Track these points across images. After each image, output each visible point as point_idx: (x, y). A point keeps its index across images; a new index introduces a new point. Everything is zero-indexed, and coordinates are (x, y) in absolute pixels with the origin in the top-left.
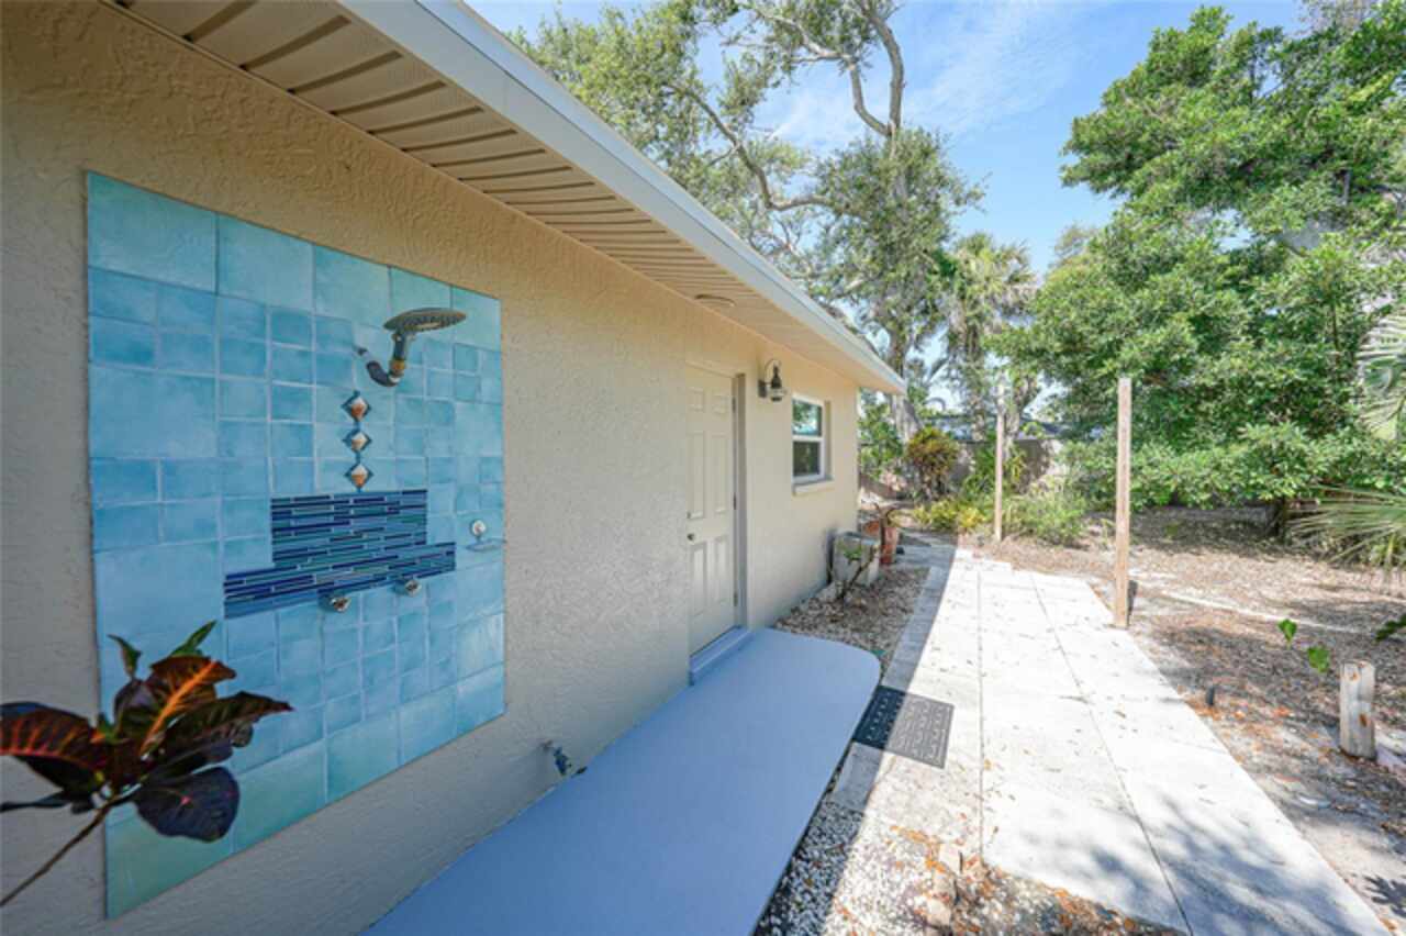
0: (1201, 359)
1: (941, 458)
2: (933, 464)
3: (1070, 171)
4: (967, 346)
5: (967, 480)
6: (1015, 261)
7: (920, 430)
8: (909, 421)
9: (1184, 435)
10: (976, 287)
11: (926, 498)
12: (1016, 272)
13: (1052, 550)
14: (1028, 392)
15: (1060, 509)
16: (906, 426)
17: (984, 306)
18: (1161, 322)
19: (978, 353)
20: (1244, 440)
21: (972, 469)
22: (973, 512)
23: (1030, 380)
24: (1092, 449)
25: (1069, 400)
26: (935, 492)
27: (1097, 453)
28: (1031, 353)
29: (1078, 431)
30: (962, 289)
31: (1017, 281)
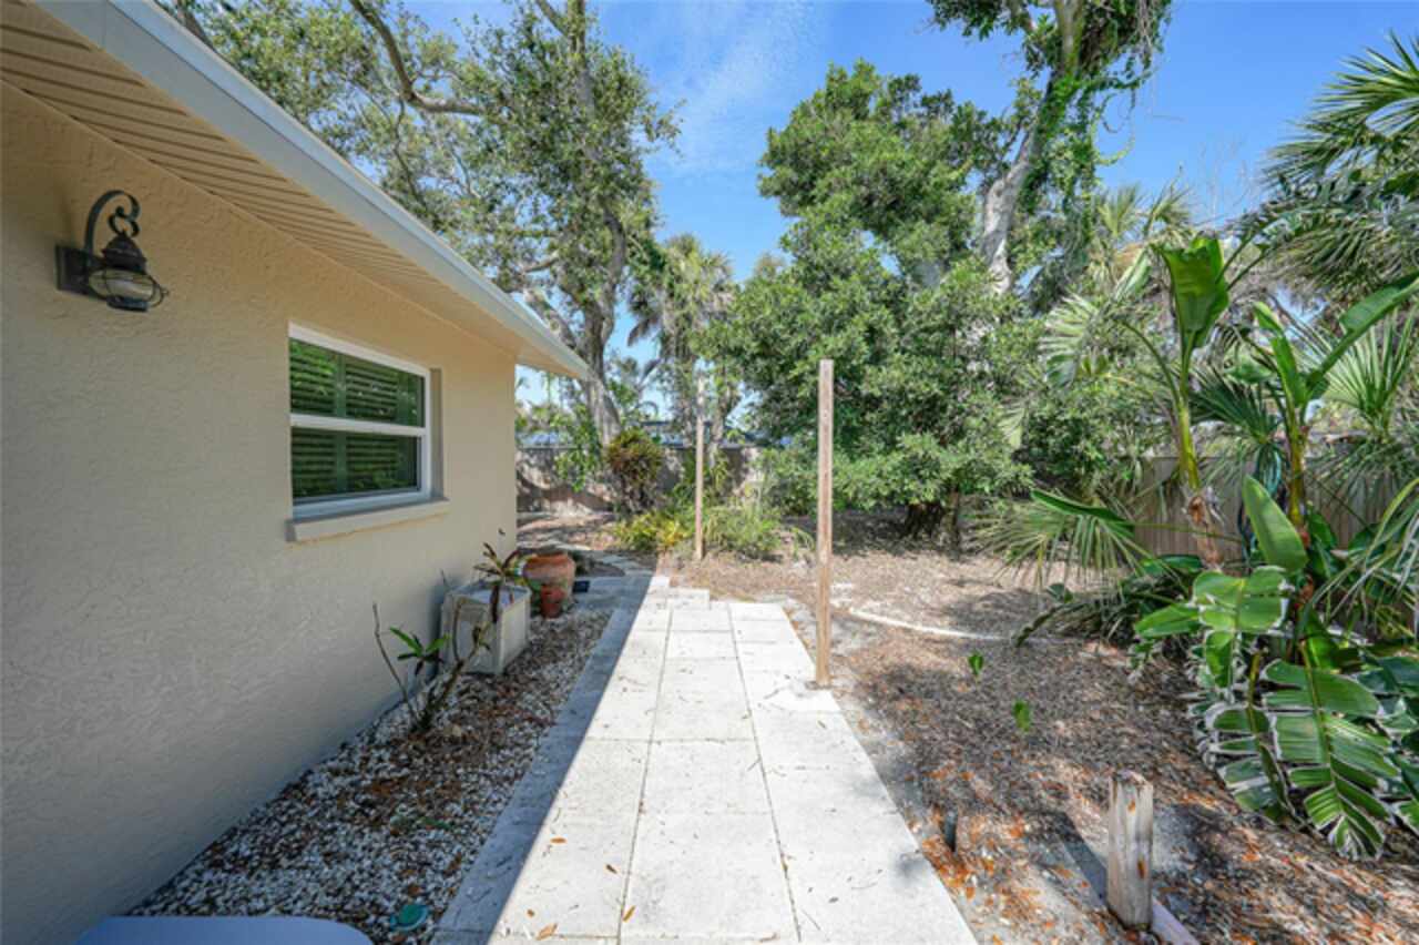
0: (869, 370)
1: (644, 466)
2: (635, 472)
3: (765, 180)
4: (677, 349)
5: (675, 488)
6: (720, 271)
7: (623, 433)
8: (609, 422)
9: (855, 443)
10: (685, 286)
11: (629, 511)
12: (722, 281)
13: (750, 566)
14: (731, 398)
15: (757, 520)
16: (606, 427)
17: (691, 307)
18: (841, 327)
19: (686, 356)
20: (901, 448)
21: (682, 476)
22: (674, 527)
23: (733, 388)
24: (783, 456)
25: (765, 408)
26: (638, 504)
27: (788, 461)
28: (730, 352)
29: (771, 437)
30: (671, 286)
31: (722, 289)
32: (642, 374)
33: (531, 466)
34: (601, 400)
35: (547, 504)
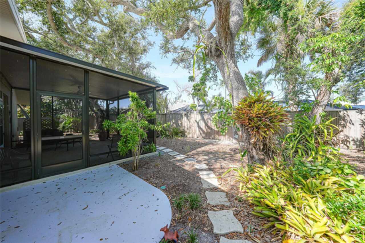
2: (259, 127)
32: (264, 77)
33: (211, 120)
34: (232, 75)
35: (217, 136)
